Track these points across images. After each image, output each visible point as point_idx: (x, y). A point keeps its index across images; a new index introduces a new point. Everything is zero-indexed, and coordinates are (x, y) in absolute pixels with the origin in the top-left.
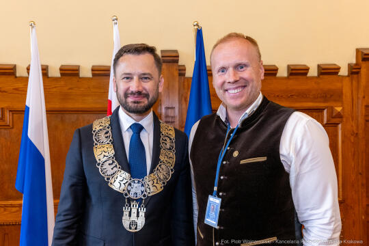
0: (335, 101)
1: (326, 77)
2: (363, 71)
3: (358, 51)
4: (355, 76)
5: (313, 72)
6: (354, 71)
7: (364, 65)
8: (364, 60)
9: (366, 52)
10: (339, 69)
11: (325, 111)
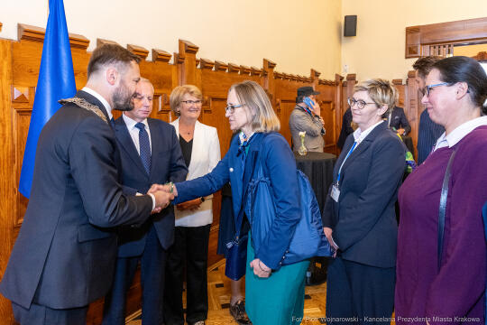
0: (166, 87)
1: (160, 63)
2: (186, 61)
3: (181, 42)
4: (180, 65)
5: (149, 58)
6: (179, 60)
7: (187, 56)
8: (187, 51)
9: (189, 44)
10: (170, 56)
11: (160, 98)
